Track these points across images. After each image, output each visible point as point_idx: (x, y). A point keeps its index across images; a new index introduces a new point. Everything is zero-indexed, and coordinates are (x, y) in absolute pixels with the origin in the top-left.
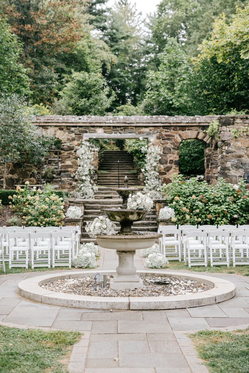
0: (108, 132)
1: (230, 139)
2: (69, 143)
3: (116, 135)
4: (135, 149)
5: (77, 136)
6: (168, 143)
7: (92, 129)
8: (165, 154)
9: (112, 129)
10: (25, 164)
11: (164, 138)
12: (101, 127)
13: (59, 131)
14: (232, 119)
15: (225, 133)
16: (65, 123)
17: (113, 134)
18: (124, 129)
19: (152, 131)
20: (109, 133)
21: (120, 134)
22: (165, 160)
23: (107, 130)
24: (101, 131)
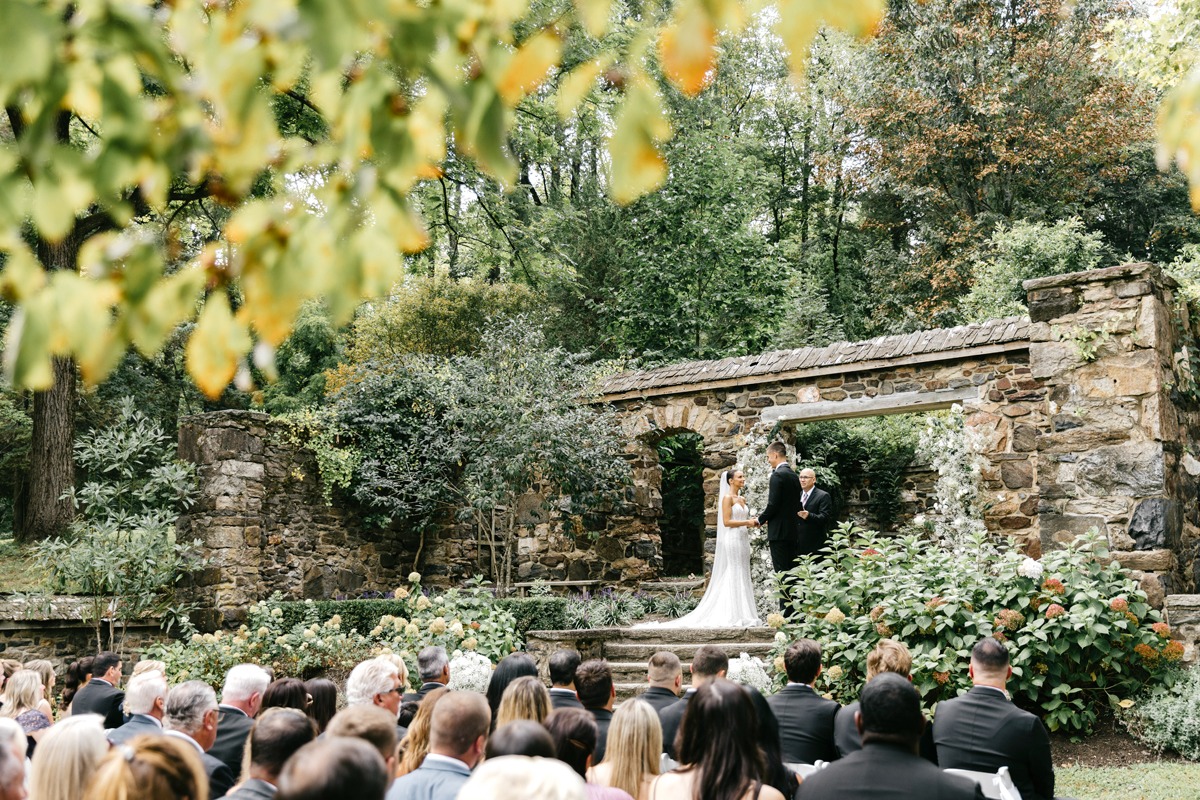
0: (833, 395)
1: (1065, 371)
2: (723, 441)
3: (857, 401)
5: (743, 418)
6: (1029, 413)
7: (786, 390)
8: (1021, 451)
9: (843, 384)
10: (614, 517)
11: (1014, 395)
12: (809, 381)
13: (696, 410)
14: (1070, 290)
15: (1042, 350)
16: (706, 381)
17: (848, 401)
18: (882, 379)
19: (974, 374)
20: (834, 399)
21: (869, 399)
22: (1022, 473)
23: (828, 390)
24: (810, 396)
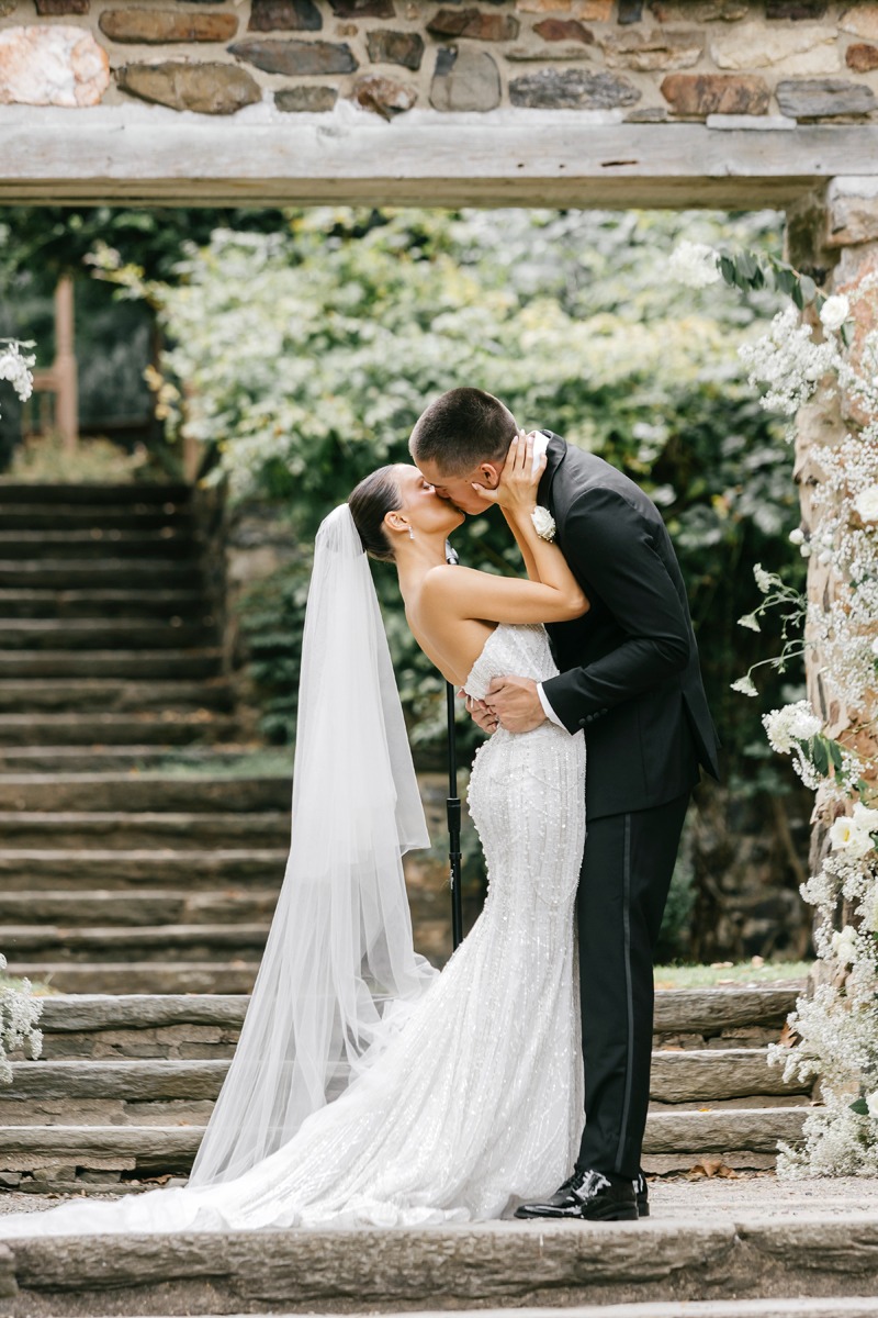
0: (183, 83)
3: (303, 127)
4: (318, 428)
9: (242, 34)
17: (261, 118)
20: (190, 103)
21: (372, 124)
23: (156, 56)
24: (62, 74)
